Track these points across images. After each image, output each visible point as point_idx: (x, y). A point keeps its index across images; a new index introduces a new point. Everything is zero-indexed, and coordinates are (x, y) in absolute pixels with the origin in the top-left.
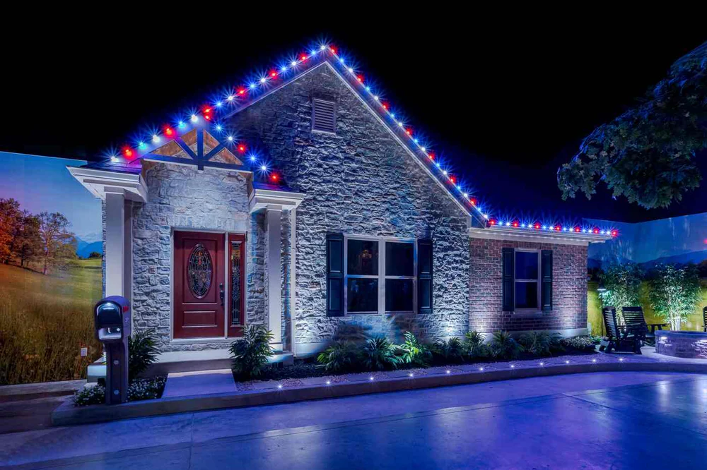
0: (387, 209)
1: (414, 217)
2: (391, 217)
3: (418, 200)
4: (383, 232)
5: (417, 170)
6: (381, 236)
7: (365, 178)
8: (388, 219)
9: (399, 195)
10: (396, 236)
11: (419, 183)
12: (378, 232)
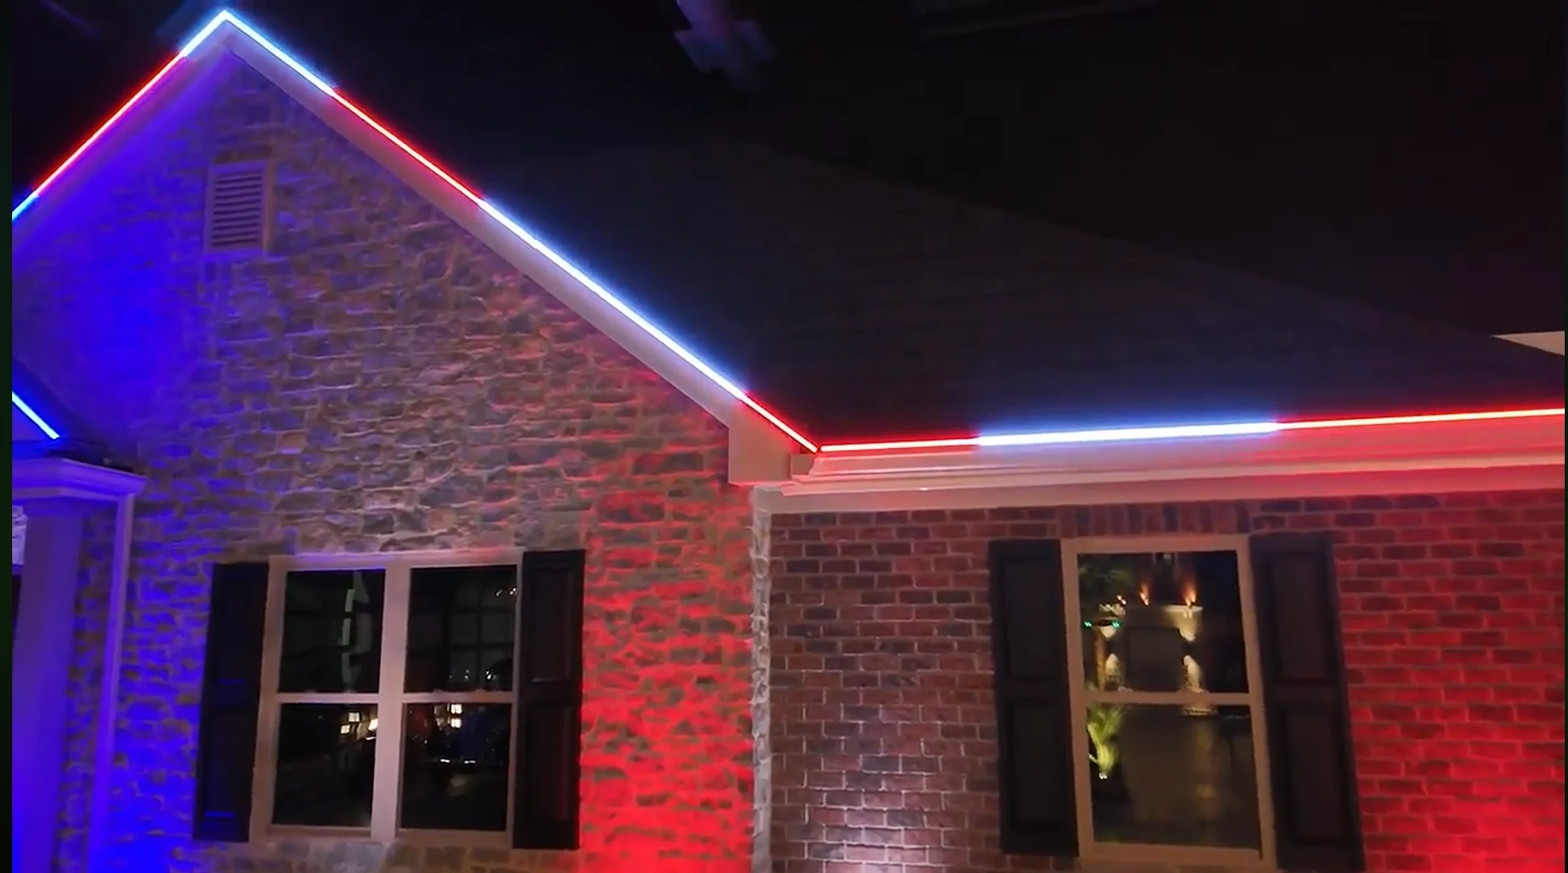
0: (420, 455)
1: (513, 468)
2: (432, 481)
3: (530, 408)
4: (400, 535)
5: (530, 301)
6: (392, 553)
7: (348, 364)
8: (419, 489)
9: (462, 398)
10: (445, 546)
11: (536, 344)
12: (384, 538)
